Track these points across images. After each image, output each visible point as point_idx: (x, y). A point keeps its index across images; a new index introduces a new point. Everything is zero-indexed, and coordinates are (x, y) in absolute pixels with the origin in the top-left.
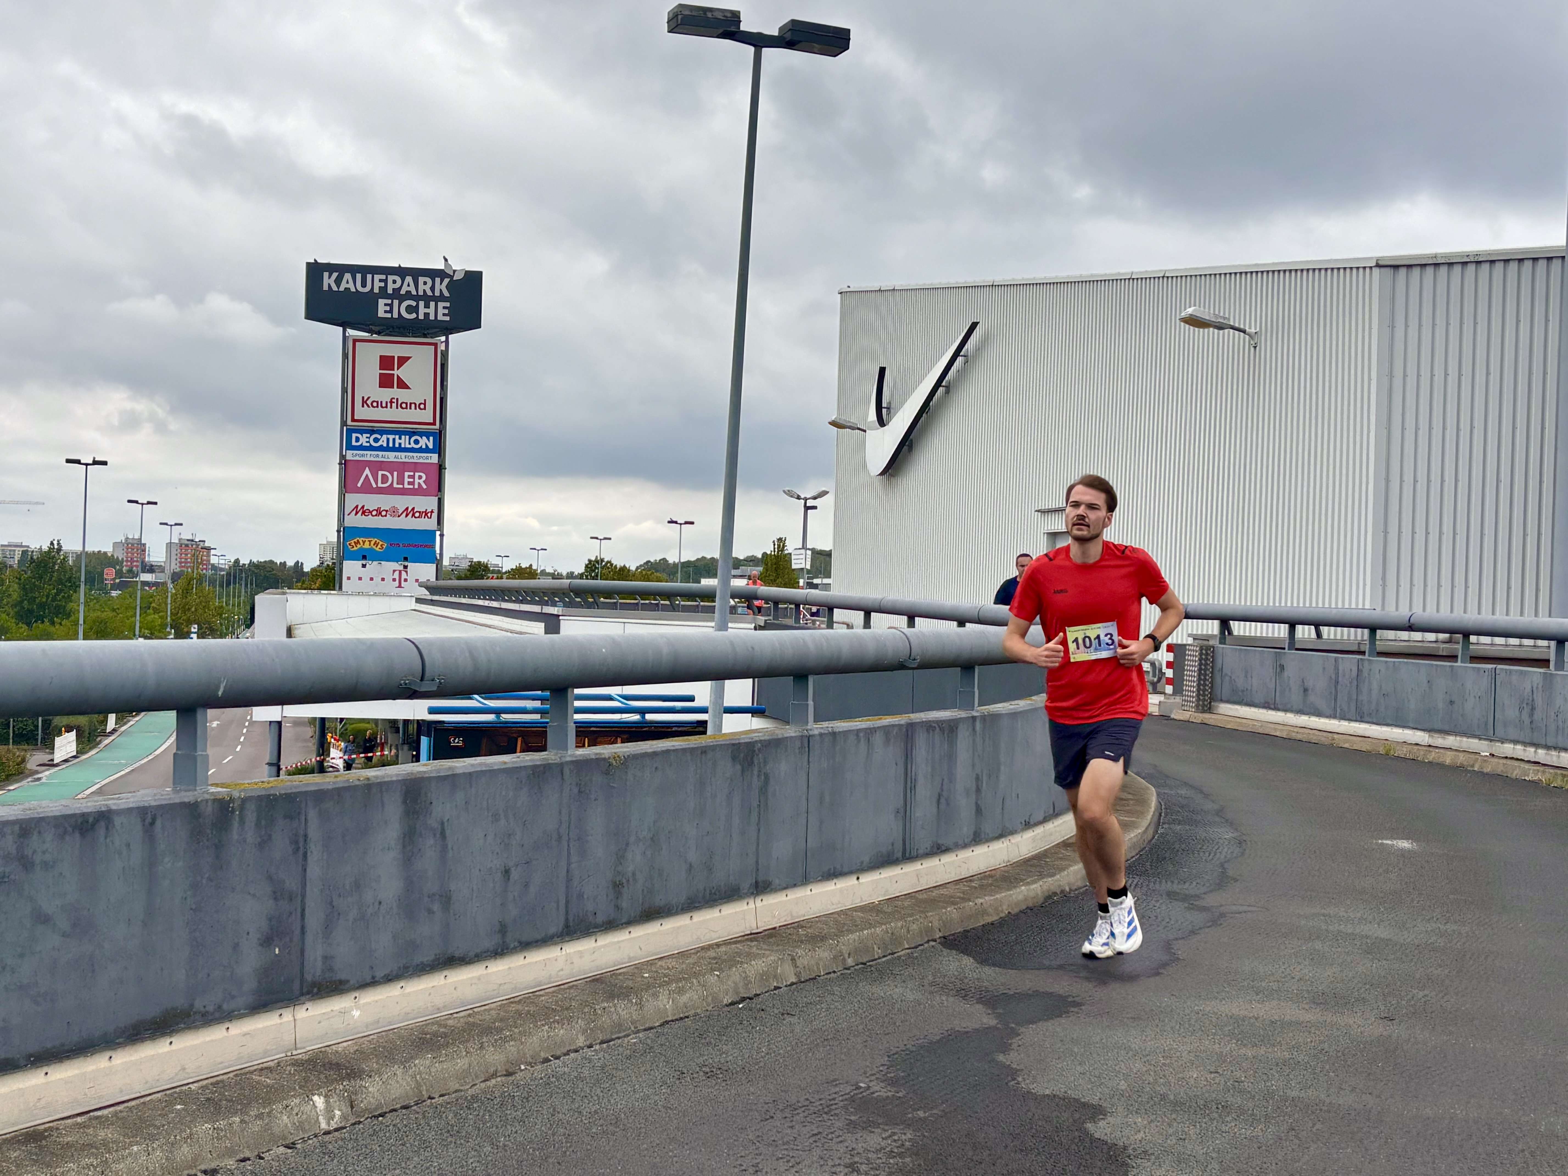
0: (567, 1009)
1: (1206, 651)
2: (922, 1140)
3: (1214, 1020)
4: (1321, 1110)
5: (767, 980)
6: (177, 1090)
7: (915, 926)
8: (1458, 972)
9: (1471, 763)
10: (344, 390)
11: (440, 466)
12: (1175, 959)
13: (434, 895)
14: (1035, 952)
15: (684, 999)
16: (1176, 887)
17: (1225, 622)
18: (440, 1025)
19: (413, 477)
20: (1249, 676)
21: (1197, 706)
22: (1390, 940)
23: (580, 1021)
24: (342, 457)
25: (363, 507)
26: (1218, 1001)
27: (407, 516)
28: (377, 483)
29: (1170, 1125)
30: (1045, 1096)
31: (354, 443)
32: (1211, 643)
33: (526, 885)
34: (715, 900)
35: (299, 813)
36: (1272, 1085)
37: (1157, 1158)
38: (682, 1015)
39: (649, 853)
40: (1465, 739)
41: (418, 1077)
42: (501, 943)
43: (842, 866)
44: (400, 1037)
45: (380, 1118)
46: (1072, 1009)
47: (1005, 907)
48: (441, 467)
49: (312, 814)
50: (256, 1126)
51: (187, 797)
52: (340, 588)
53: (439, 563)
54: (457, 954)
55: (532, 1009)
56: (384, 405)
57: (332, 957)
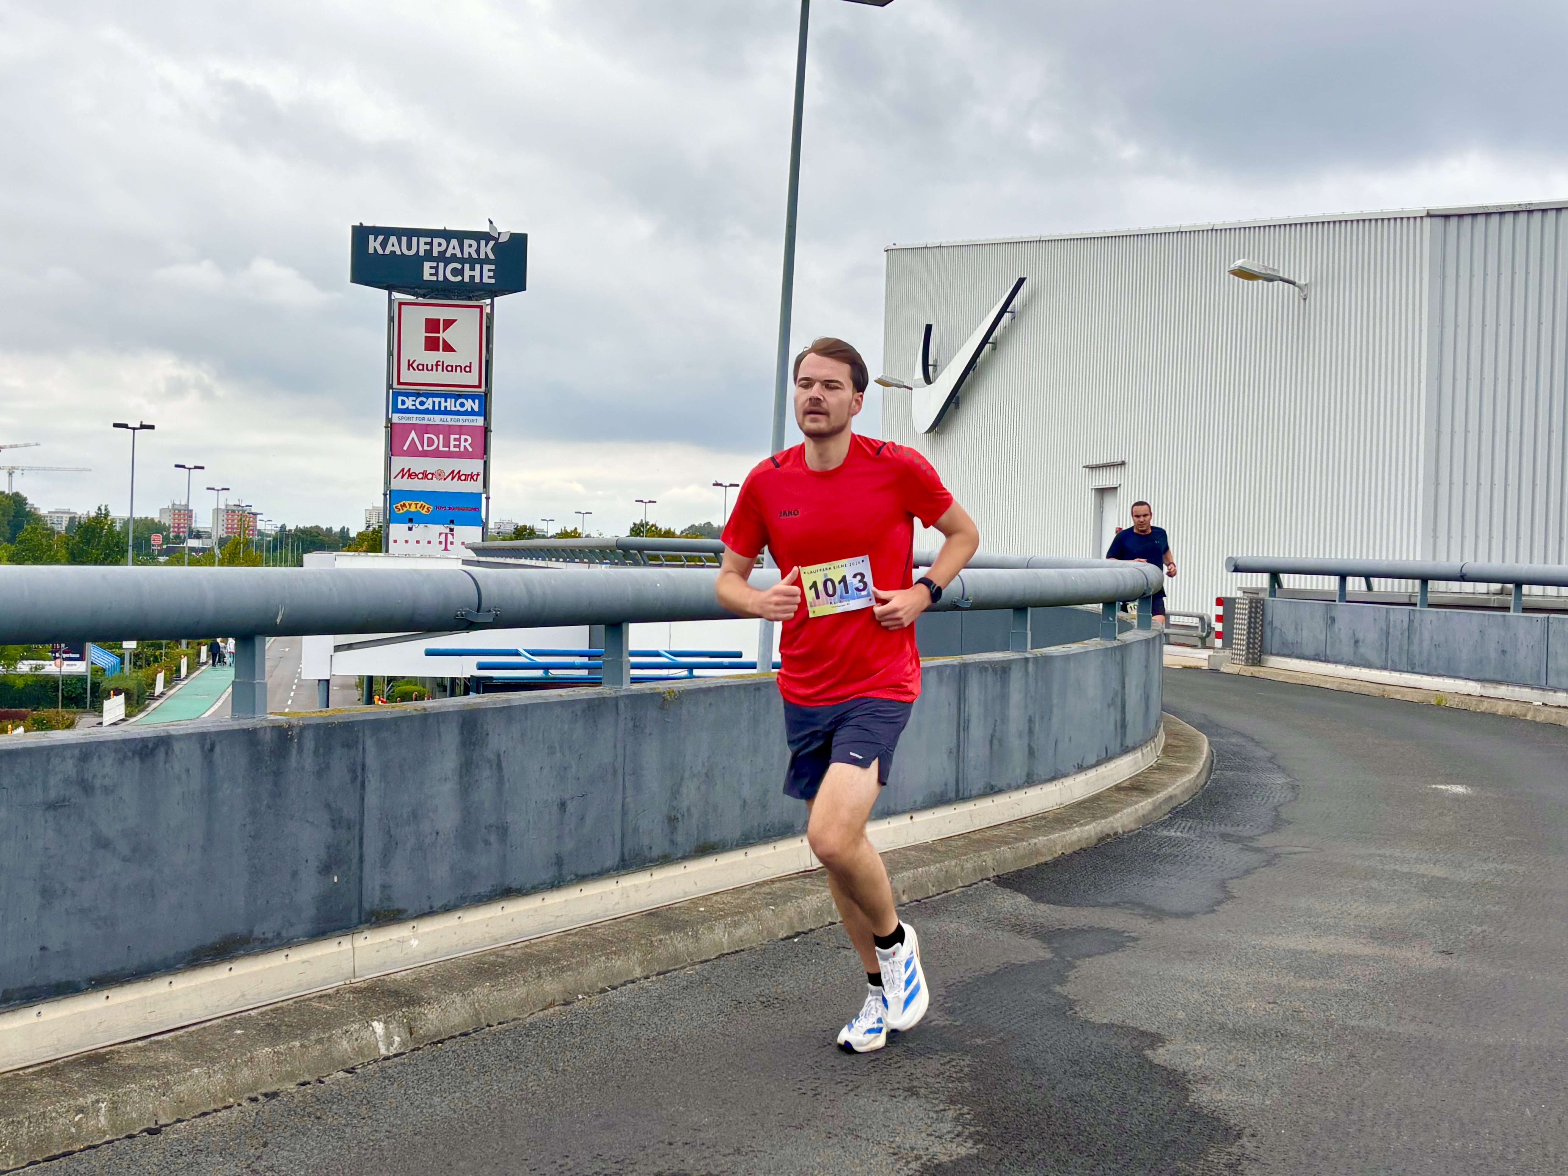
0: (624, 940)
1: (1256, 603)
2: (981, 1066)
3: (1271, 954)
4: (1381, 1038)
5: (821, 915)
6: (237, 1016)
7: (969, 865)
8: (1516, 909)
9: (1524, 712)
10: (390, 354)
11: (486, 428)
12: (1230, 897)
13: (491, 826)
14: (1090, 890)
15: (740, 932)
16: (1229, 830)
17: (1275, 575)
18: (497, 956)
19: (459, 440)
20: (1299, 627)
21: (1247, 659)
22: (1447, 878)
23: (636, 953)
24: (389, 420)
25: (409, 470)
26: (1275, 936)
27: (453, 478)
28: (423, 447)
29: (1229, 1052)
30: (1103, 1025)
31: (400, 406)
32: (1261, 596)
33: (583, 818)
34: (770, 837)
35: (357, 742)
36: (1332, 1015)
37: (1218, 1083)
38: (737, 949)
39: (703, 788)
40: (1517, 689)
41: (476, 1004)
42: (557, 874)
43: (895, 805)
44: (459, 967)
45: (439, 1045)
46: (1128, 944)
47: (1058, 848)
48: (486, 430)
49: (370, 743)
50: (316, 1051)
51: (248, 723)
52: (387, 551)
53: (484, 525)
54: (514, 885)
55: (589, 941)
56: (430, 368)
57: (390, 887)
